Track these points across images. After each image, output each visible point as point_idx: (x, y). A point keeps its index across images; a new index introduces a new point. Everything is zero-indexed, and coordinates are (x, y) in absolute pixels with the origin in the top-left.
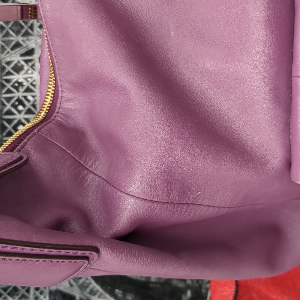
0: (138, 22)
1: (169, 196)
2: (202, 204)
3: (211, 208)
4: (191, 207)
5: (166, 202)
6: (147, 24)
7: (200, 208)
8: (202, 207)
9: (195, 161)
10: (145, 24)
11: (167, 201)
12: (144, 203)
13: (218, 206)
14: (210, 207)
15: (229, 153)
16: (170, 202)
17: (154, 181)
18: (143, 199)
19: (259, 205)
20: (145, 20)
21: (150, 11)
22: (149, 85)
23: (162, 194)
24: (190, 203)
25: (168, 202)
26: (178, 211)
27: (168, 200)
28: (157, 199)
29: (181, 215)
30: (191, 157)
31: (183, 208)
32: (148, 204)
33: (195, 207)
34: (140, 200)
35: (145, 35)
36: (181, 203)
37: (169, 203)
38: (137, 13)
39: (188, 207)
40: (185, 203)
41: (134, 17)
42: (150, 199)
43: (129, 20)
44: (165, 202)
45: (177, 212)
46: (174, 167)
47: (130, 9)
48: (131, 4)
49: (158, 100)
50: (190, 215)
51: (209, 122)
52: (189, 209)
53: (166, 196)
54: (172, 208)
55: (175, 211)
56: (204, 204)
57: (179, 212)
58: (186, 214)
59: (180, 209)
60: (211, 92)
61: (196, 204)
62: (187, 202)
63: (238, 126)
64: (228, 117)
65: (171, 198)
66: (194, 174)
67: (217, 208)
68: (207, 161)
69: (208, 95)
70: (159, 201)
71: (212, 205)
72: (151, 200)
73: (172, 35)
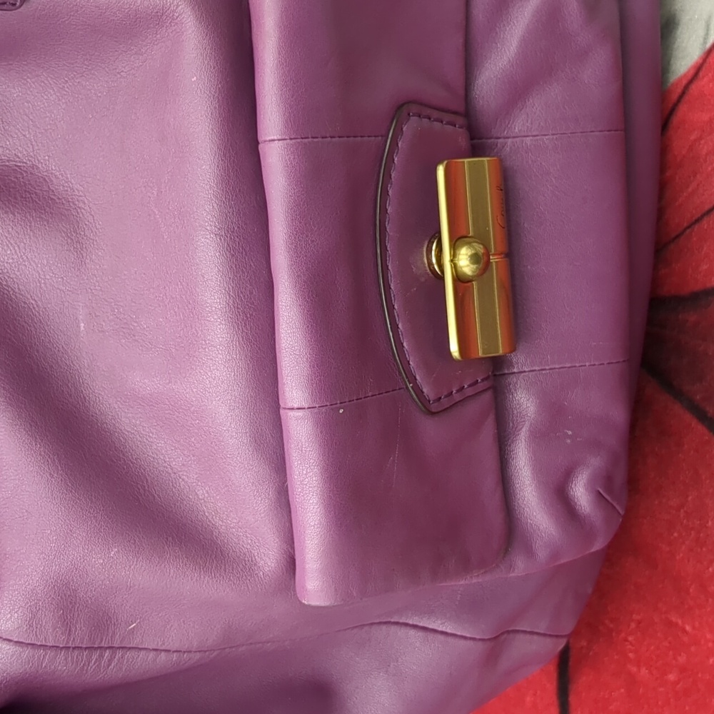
0: (20, 305)
1: (69, 635)
2: (143, 647)
3: (163, 653)
4: (119, 654)
5: (64, 645)
6: (37, 309)
7: (139, 656)
8: (143, 653)
9: (111, 566)
10: (34, 308)
11: (66, 644)
12: (19, 649)
13: (175, 650)
14: (159, 652)
15: (178, 548)
16: (73, 646)
17: (36, 608)
18: (16, 642)
19: (269, 644)
20: (33, 302)
21: (43, 285)
22: (29, 426)
23: (53, 631)
24: (117, 646)
25: (68, 646)
26: (93, 662)
27: (68, 642)
28: (45, 641)
29: (102, 671)
30: (104, 560)
31: (101, 656)
32: (28, 652)
33: (129, 654)
34: (11, 643)
35: (33, 329)
36: (96, 646)
37: (70, 647)
38: (19, 289)
39: (112, 654)
40: (106, 646)
41: (14, 297)
42: (29, 642)
43: (3, 304)
44: (61, 646)
45: (91, 665)
46: (73, 580)
47: (6, 281)
48: (8, 272)
49: (43, 453)
50: (121, 668)
51: (145, 490)
52: (117, 657)
53: (62, 634)
54: (77, 658)
55: (87, 663)
56: (146, 647)
57: (94, 664)
58: (111, 667)
59: (96, 659)
60: (153, 434)
61: (130, 648)
62: (110, 645)
63: (200, 497)
64: (183, 480)
65: (74, 639)
66: (114, 592)
67: (175, 654)
68: (136, 565)
69: (147, 439)
70: (48, 644)
71: (163, 648)
72: (32, 642)
73: (82, 328)
